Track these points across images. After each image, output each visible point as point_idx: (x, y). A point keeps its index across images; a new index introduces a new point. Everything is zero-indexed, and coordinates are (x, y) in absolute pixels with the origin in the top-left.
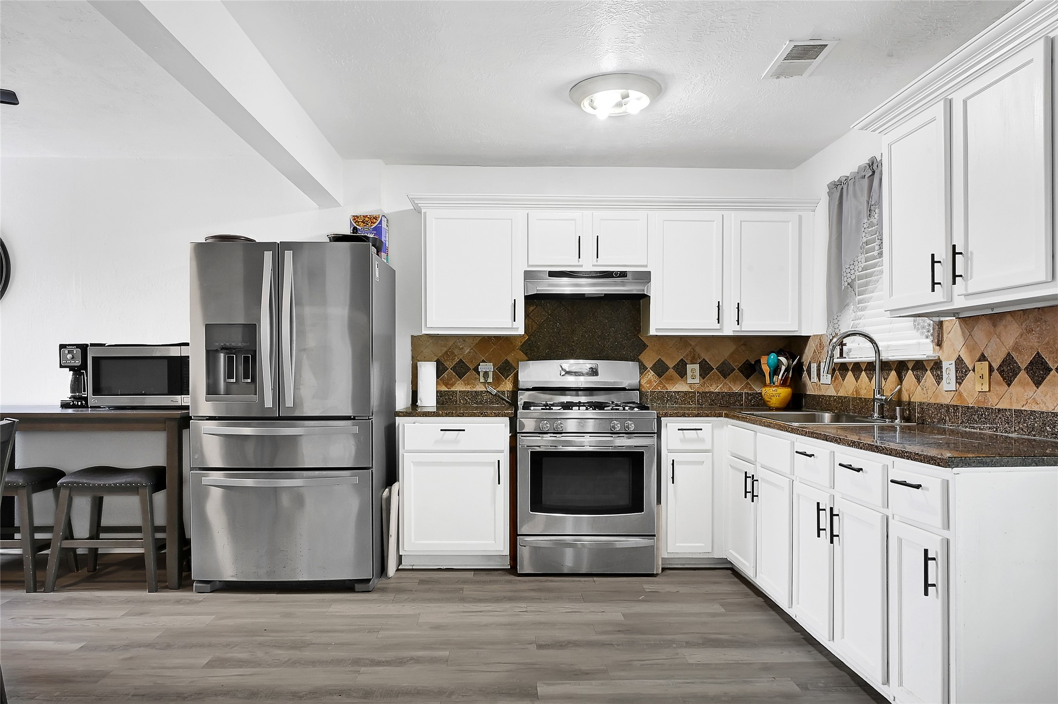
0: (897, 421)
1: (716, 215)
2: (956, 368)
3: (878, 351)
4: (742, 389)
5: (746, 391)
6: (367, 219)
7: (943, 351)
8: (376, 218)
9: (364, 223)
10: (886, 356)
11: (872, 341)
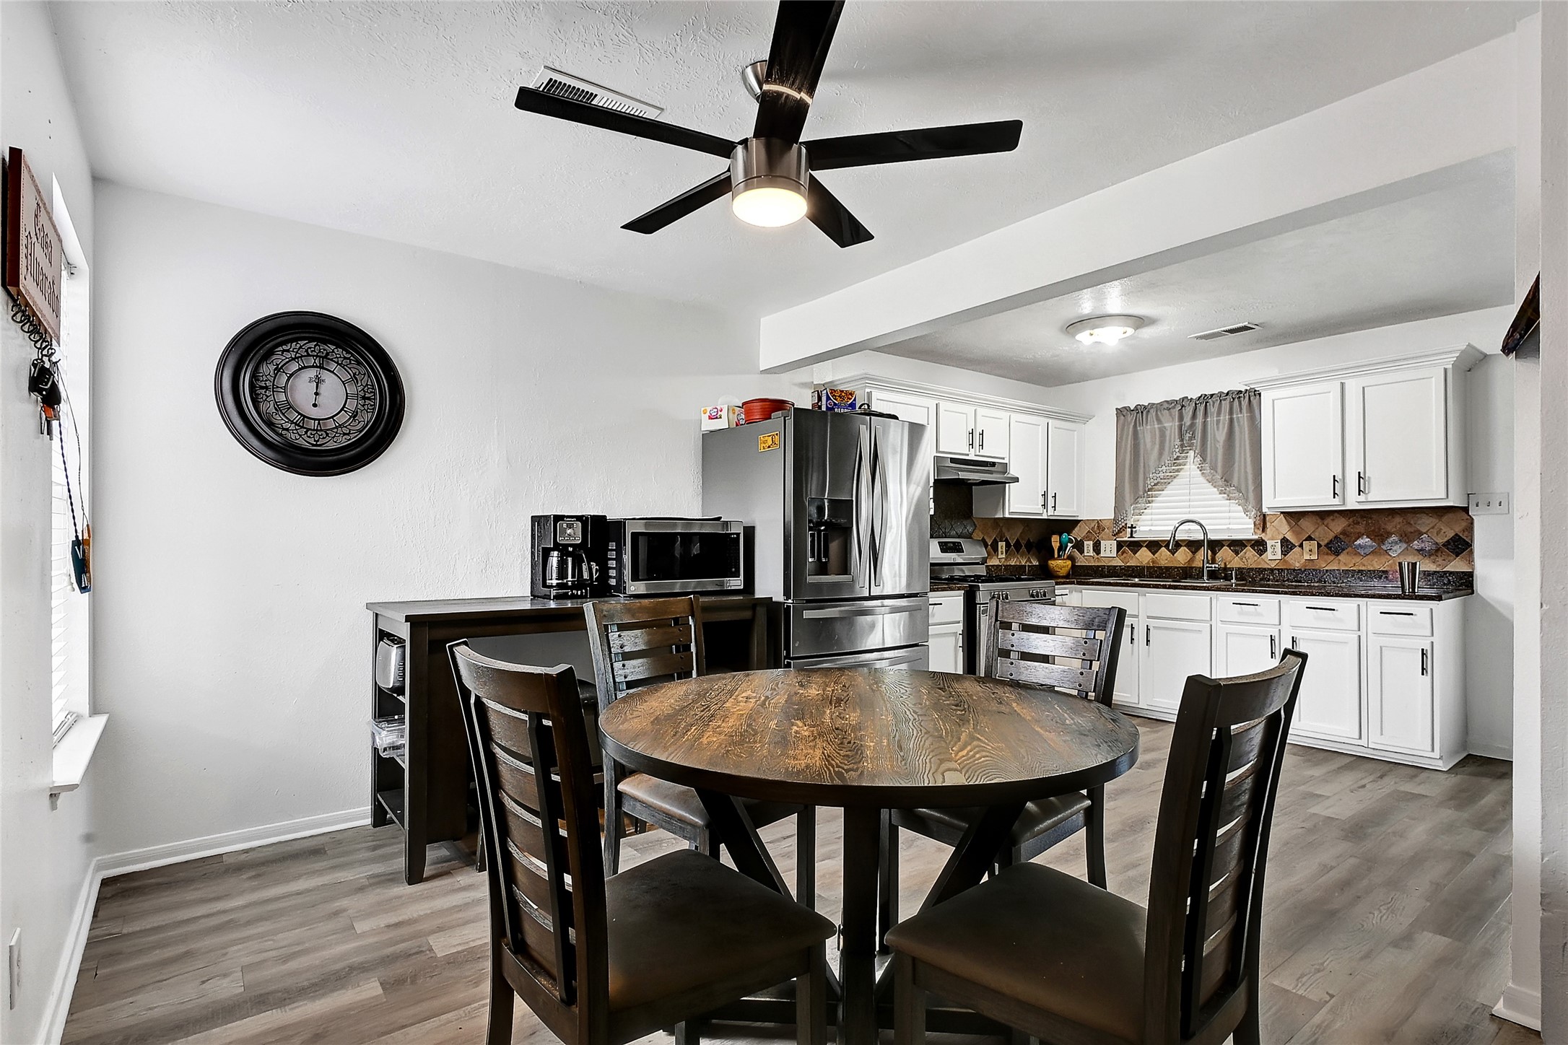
0: (1233, 581)
1: (1043, 421)
2: (1281, 545)
3: (1205, 534)
4: (1026, 563)
5: (1028, 564)
6: (843, 394)
7: (1266, 534)
8: (851, 394)
9: (841, 398)
10: (1212, 537)
11: (1201, 525)
